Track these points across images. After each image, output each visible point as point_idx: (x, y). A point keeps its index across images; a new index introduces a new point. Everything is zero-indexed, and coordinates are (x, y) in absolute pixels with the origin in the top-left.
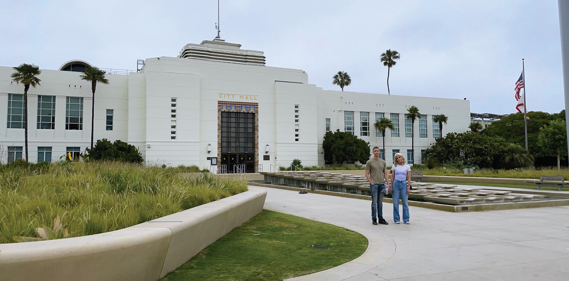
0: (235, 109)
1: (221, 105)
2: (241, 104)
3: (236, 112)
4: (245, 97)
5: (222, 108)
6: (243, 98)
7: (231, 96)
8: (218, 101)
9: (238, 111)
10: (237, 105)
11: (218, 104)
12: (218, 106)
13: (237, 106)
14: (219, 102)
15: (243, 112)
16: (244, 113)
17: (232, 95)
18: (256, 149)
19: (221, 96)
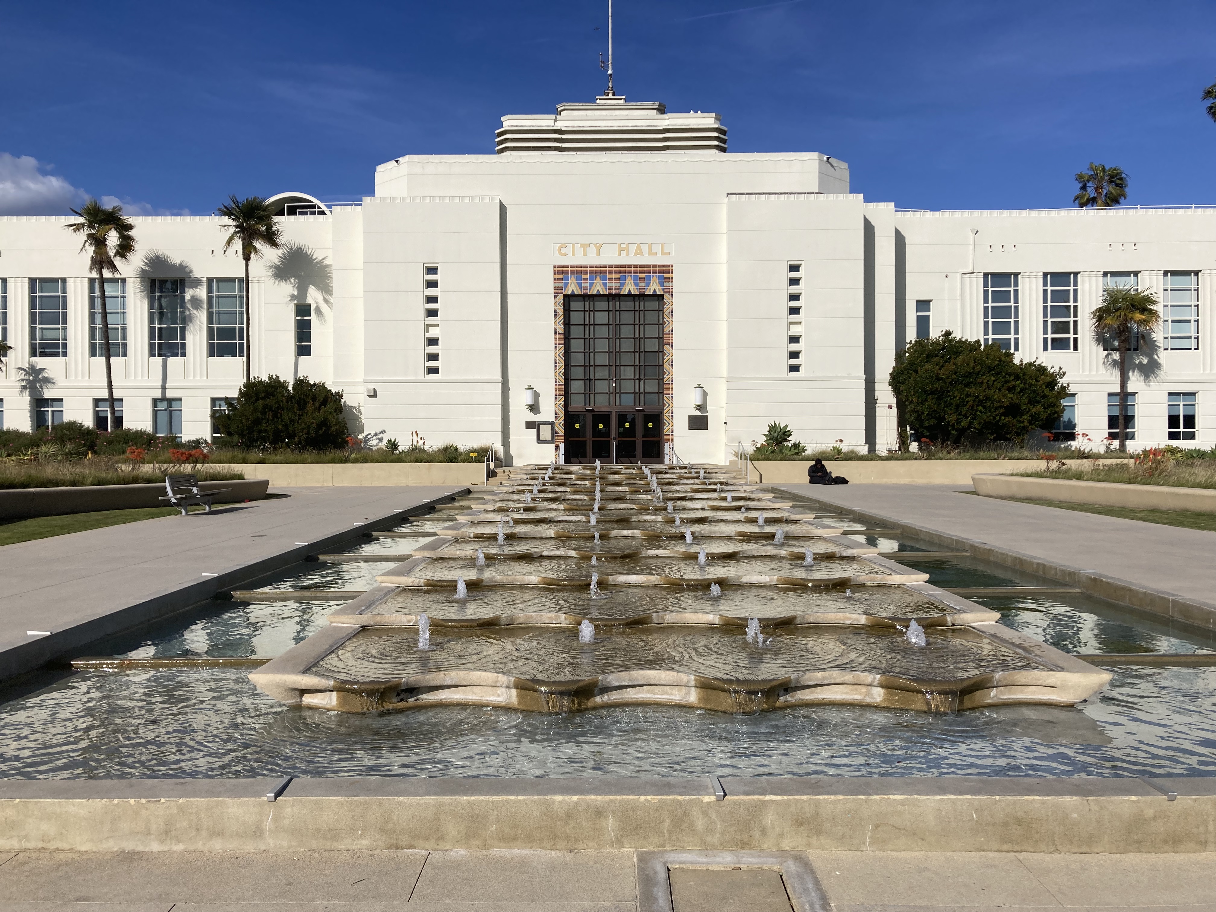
0: (605, 285)
1: (562, 276)
2: (623, 271)
3: (606, 293)
4: (633, 248)
5: (566, 285)
6: (627, 254)
7: (592, 250)
8: (555, 267)
9: (614, 292)
10: (611, 273)
11: (555, 273)
12: (555, 279)
13: (609, 276)
14: (557, 269)
15: (626, 293)
16: (630, 296)
17: (595, 245)
18: (666, 398)
19: (563, 250)
